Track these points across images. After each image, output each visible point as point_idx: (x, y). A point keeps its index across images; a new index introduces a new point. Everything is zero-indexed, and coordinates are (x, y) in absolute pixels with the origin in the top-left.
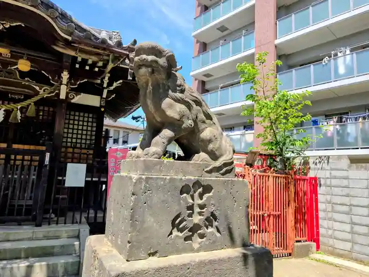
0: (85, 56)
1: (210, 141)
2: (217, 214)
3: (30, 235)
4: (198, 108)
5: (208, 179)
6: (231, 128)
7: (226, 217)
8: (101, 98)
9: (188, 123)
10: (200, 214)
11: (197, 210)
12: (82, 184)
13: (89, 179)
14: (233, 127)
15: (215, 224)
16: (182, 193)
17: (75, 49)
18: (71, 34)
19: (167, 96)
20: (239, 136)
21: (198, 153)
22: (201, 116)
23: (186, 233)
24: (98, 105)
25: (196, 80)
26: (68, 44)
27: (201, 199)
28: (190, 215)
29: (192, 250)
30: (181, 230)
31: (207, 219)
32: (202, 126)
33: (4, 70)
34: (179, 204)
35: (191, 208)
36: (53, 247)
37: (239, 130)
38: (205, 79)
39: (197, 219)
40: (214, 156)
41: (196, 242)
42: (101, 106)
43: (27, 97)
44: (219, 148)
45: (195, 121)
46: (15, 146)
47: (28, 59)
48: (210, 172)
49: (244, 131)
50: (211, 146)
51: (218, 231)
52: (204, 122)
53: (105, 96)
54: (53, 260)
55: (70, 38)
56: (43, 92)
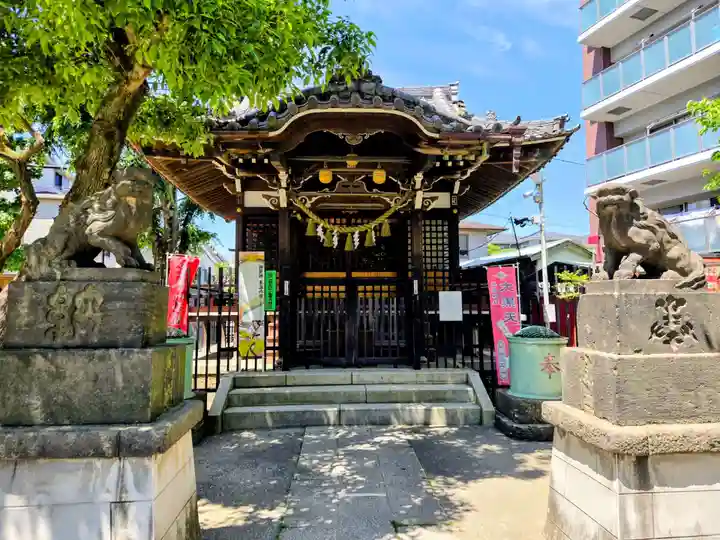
0: (452, 152)
1: (679, 259)
2: (692, 322)
3: (414, 379)
4: (663, 230)
5: (680, 293)
6: (681, 206)
7: (702, 326)
8: (452, 194)
9: (655, 245)
10: (675, 323)
11: (672, 320)
12: (460, 318)
13: (467, 312)
14: (686, 204)
15: (691, 331)
16: (657, 305)
17: (442, 147)
18: (438, 131)
19: (631, 224)
20: (701, 222)
21: (666, 271)
22: (667, 237)
23: (664, 338)
24: (447, 205)
25: (592, 123)
26: (432, 142)
27: (675, 310)
28: (666, 324)
29: (672, 351)
30: (660, 335)
31: (682, 327)
32: (667, 246)
33: (351, 184)
34: (655, 314)
35: (666, 318)
36: (445, 392)
37: (699, 208)
38: (612, 118)
39: (673, 327)
40: (683, 273)
41: (674, 345)
42: (453, 207)
43: (380, 213)
44: (689, 265)
45: (661, 243)
46: (355, 274)
47: (382, 168)
48: (681, 287)
49: (711, 210)
50: (679, 265)
51: (695, 337)
52: (669, 242)
53: (456, 191)
54: (451, 406)
55: (437, 136)
56: (395, 203)
